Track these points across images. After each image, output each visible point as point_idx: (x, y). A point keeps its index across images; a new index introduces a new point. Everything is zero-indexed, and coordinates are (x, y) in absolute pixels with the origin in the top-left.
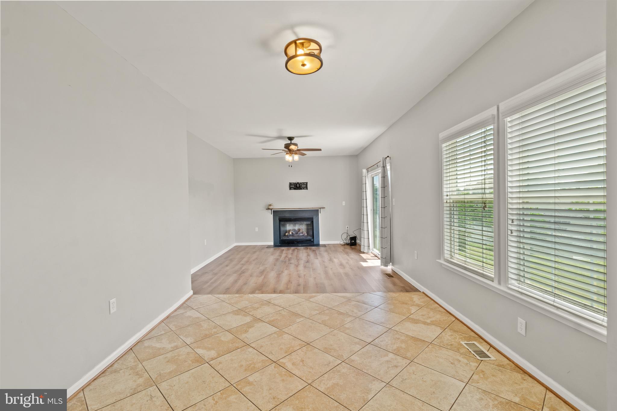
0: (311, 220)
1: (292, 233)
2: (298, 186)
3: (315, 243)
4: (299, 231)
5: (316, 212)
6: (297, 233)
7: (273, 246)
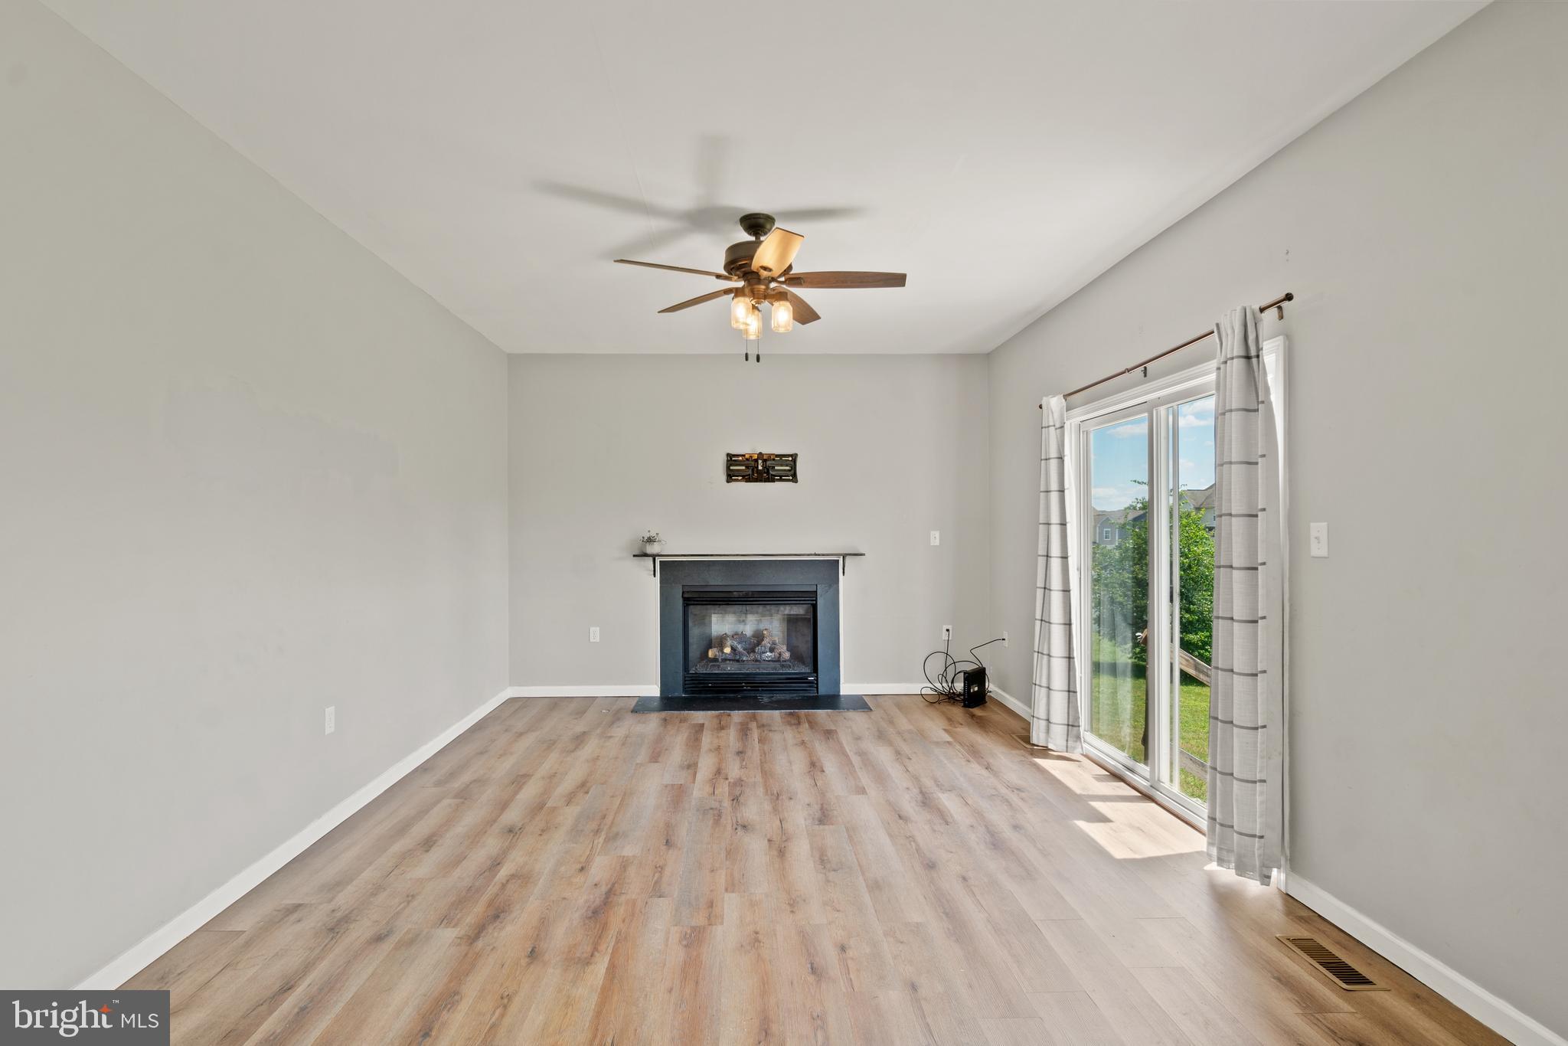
0: (809, 599)
1: (733, 649)
2: (760, 468)
3: (823, 690)
4: (759, 642)
5: (829, 568)
6: (751, 650)
7: (656, 704)
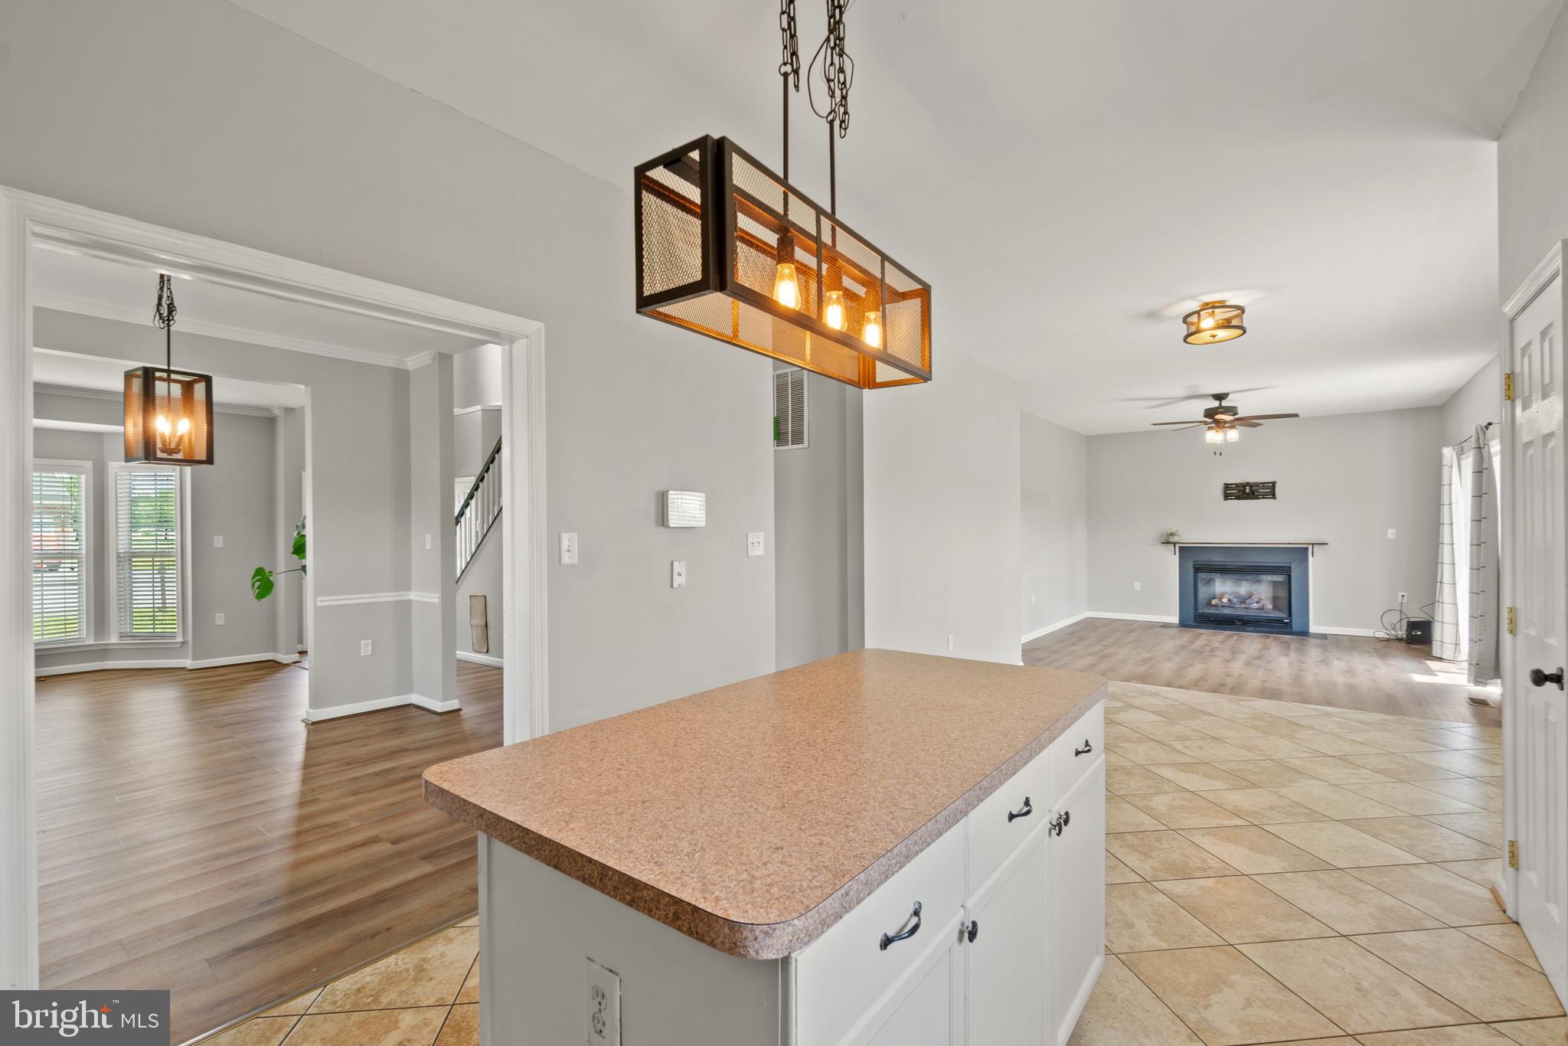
0: (1286, 571)
1: (1229, 600)
2: (1248, 491)
3: (1295, 628)
4: (1249, 598)
5: (1301, 553)
6: (1242, 602)
7: (1176, 625)
